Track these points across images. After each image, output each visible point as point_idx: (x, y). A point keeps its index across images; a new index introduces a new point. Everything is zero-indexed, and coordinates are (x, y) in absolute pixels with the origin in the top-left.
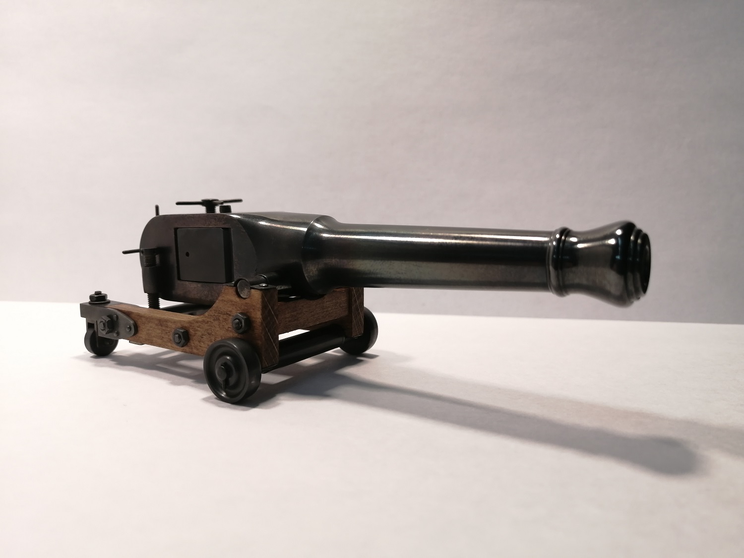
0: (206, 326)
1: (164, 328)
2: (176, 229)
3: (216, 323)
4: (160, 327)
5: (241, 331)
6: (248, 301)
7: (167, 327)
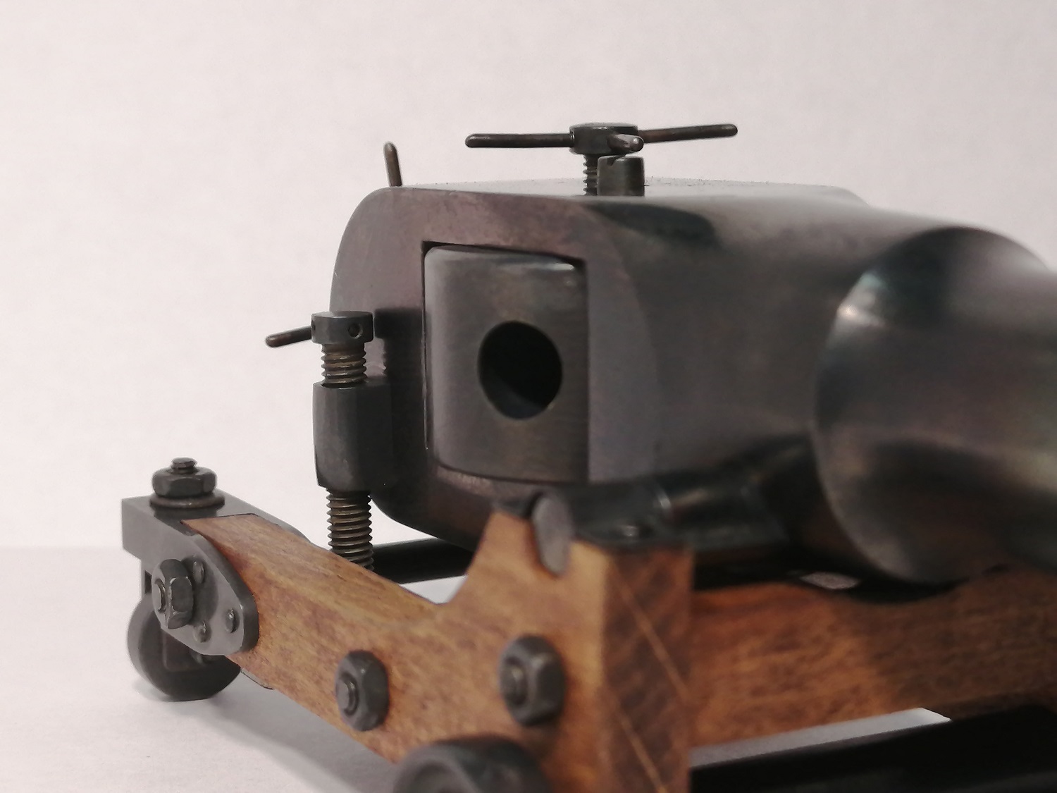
0: (436, 664)
1: (324, 642)
2: (425, 248)
3: (464, 657)
4: (314, 634)
5: (525, 712)
6: (559, 588)
7: (333, 639)
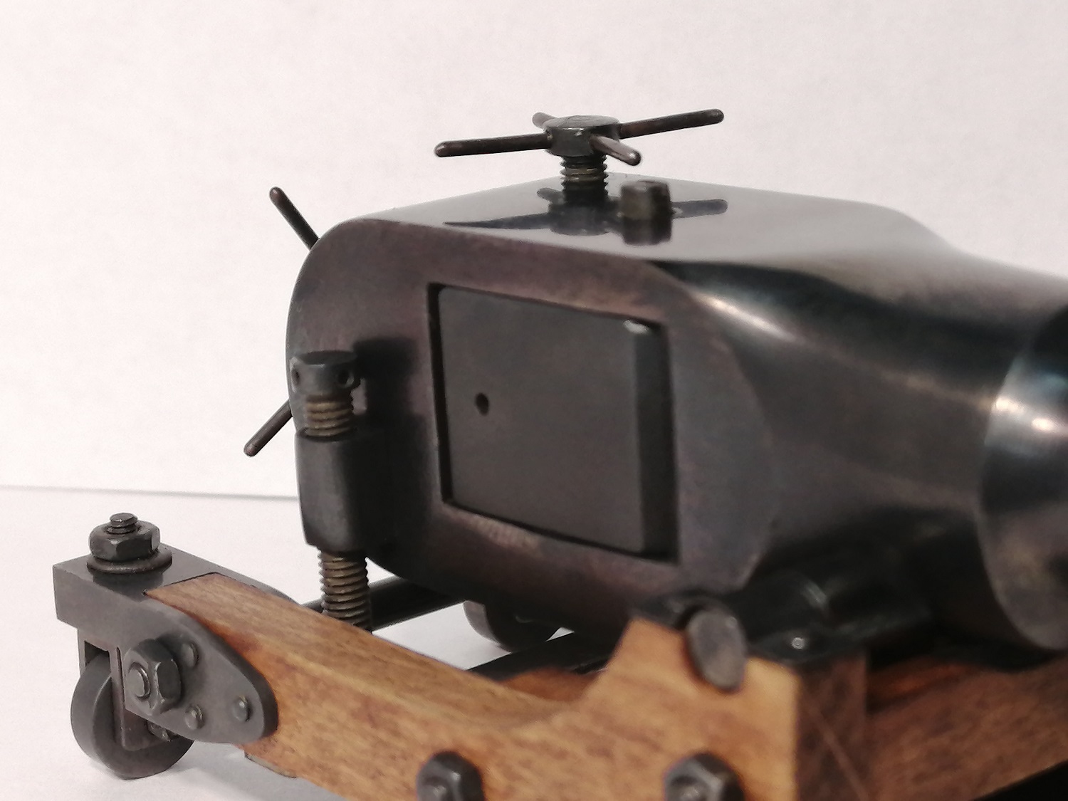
0: (556, 770)
1: (383, 735)
2: (435, 291)
4: (367, 727)
6: (732, 705)
7: (396, 733)
